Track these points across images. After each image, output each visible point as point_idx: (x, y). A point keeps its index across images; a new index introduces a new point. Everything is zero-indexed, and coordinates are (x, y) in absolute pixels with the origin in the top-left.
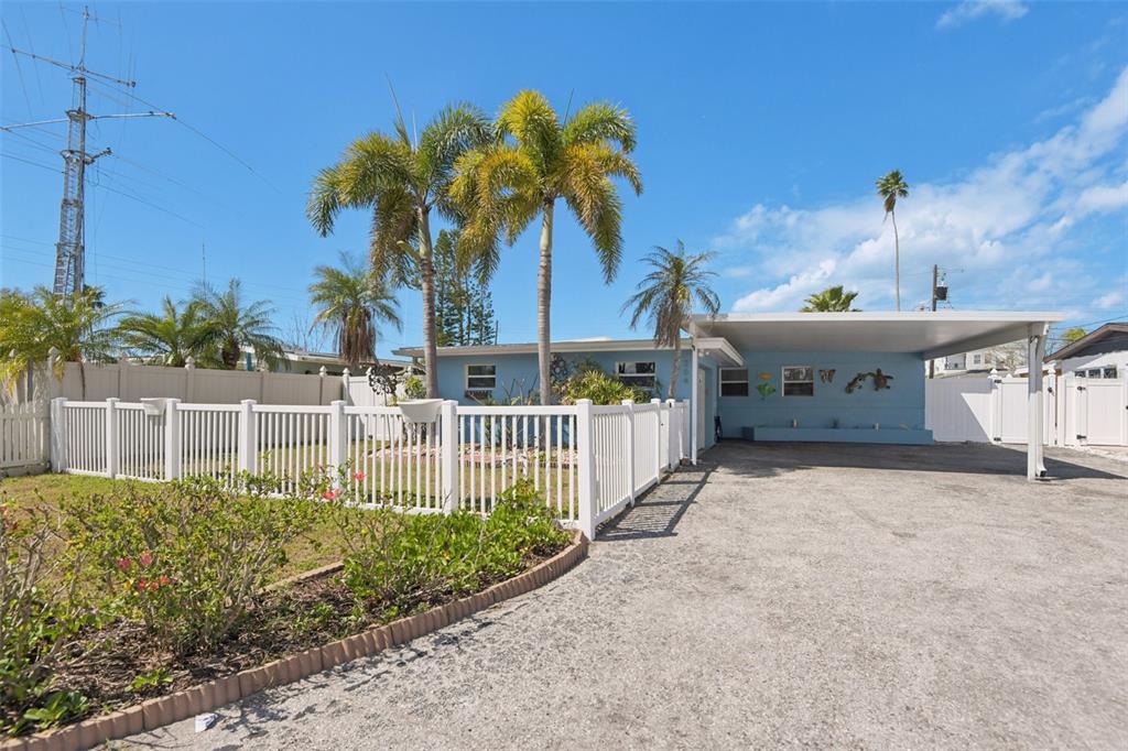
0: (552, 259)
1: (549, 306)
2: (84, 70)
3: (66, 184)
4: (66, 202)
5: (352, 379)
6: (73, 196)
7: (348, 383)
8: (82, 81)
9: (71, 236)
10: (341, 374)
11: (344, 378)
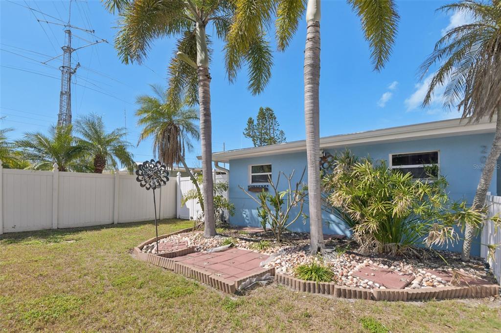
0: (321, 30)
1: (318, 84)
2: (70, 26)
3: (62, 84)
4: (62, 93)
5: (182, 179)
6: (65, 89)
7: (180, 181)
8: (69, 32)
9: (64, 109)
10: (176, 176)
11: (177, 178)
